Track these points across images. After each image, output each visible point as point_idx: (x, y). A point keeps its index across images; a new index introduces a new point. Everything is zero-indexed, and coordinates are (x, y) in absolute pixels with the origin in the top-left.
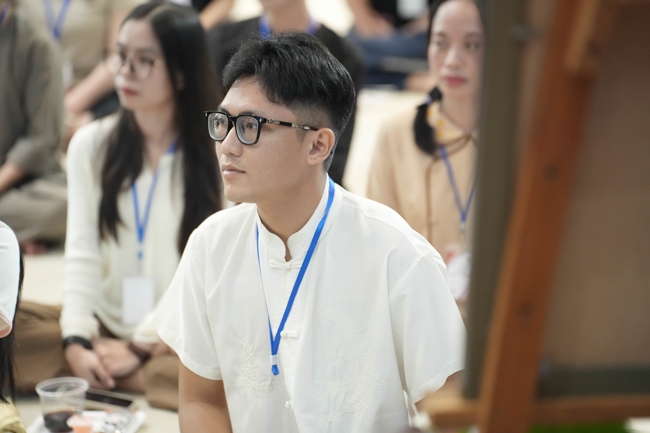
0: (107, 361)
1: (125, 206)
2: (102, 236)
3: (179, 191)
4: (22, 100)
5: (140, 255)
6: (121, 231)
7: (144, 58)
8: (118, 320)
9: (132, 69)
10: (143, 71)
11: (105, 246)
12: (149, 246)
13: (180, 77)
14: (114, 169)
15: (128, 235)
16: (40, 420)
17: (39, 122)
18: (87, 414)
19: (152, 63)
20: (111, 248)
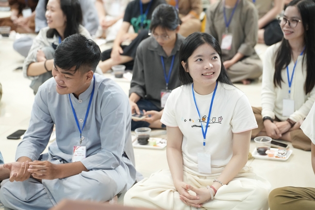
0: (281, 129)
1: (284, 75)
2: (275, 86)
3: (305, 68)
4: (244, 29)
5: (290, 92)
6: (282, 83)
7: (294, 20)
8: (281, 115)
9: (289, 24)
10: (294, 25)
11: (276, 89)
12: (292, 88)
13: (307, 26)
14: (280, 62)
15: (285, 85)
16: (256, 150)
17: (249, 37)
18: (272, 149)
19: (297, 21)
20: (279, 89)
